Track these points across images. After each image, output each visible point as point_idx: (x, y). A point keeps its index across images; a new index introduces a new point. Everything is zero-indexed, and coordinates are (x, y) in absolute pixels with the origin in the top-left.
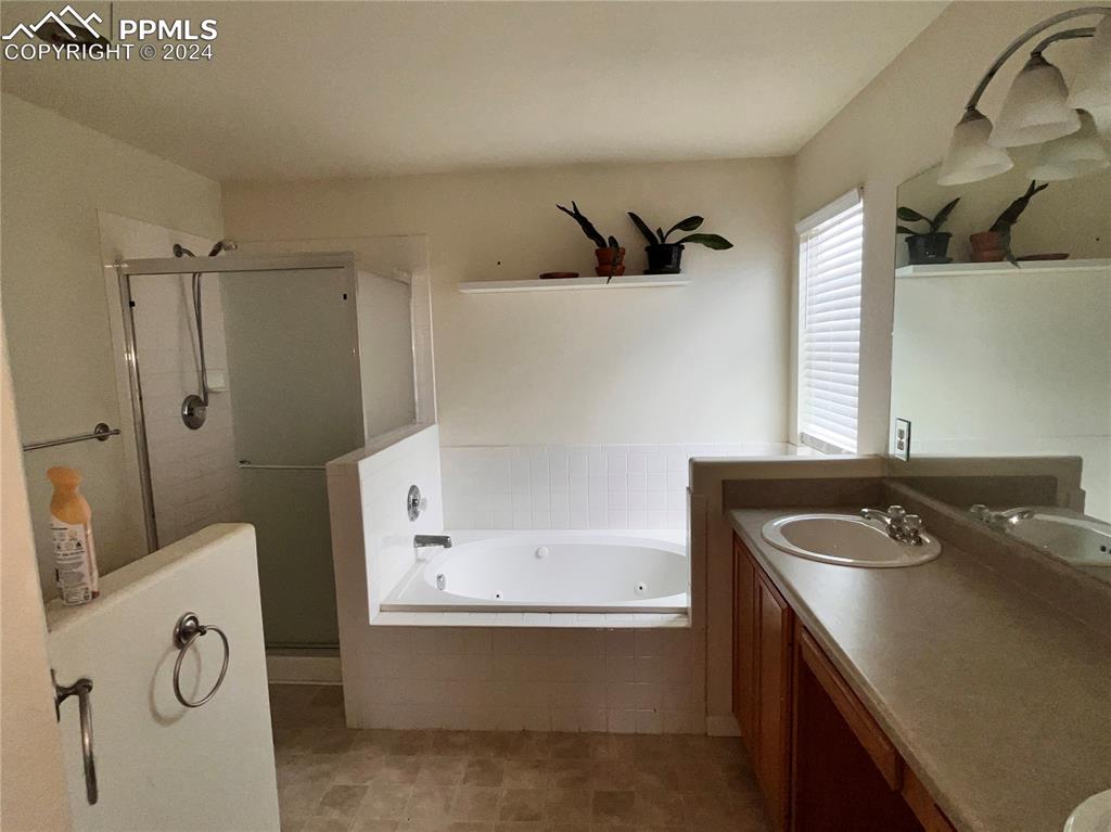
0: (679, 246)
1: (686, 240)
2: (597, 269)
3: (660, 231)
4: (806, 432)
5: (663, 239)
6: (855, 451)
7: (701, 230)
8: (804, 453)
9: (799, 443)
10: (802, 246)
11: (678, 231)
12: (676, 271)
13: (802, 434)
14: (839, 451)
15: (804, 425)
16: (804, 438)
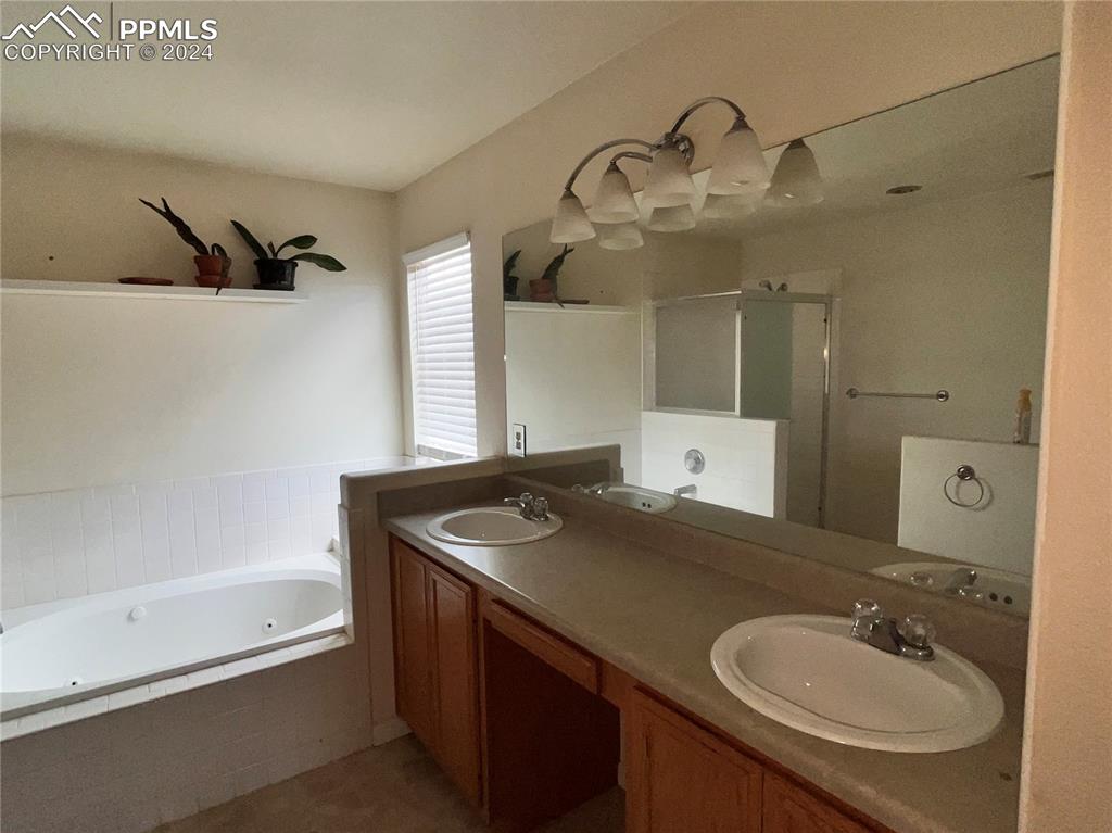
0: (292, 263)
1: (298, 257)
2: (197, 278)
3: (271, 246)
4: (422, 443)
5: (275, 255)
6: (475, 455)
7: (315, 249)
8: (422, 463)
9: (417, 455)
10: (410, 276)
11: (292, 247)
12: (291, 288)
13: (419, 446)
14: (460, 456)
15: (421, 437)
16: (421, 450)
